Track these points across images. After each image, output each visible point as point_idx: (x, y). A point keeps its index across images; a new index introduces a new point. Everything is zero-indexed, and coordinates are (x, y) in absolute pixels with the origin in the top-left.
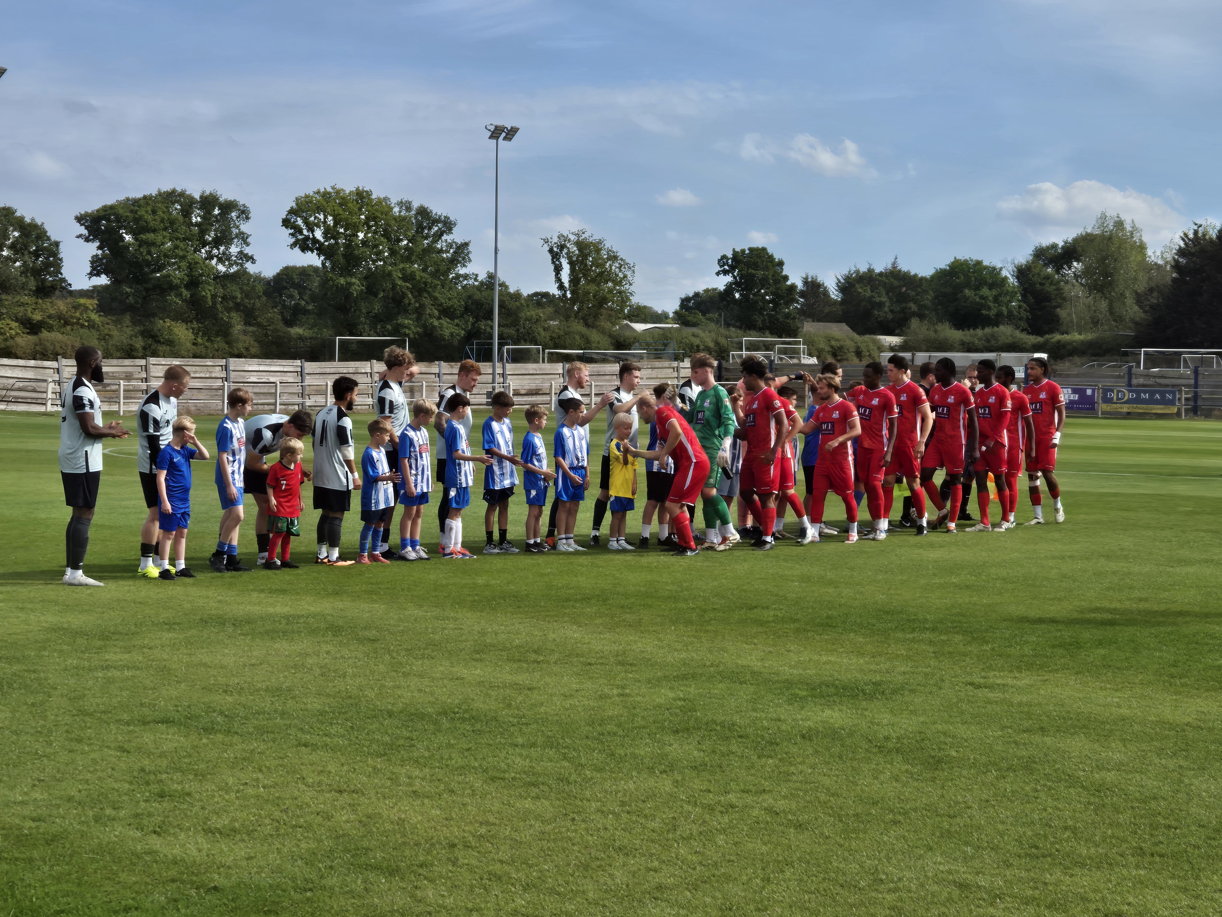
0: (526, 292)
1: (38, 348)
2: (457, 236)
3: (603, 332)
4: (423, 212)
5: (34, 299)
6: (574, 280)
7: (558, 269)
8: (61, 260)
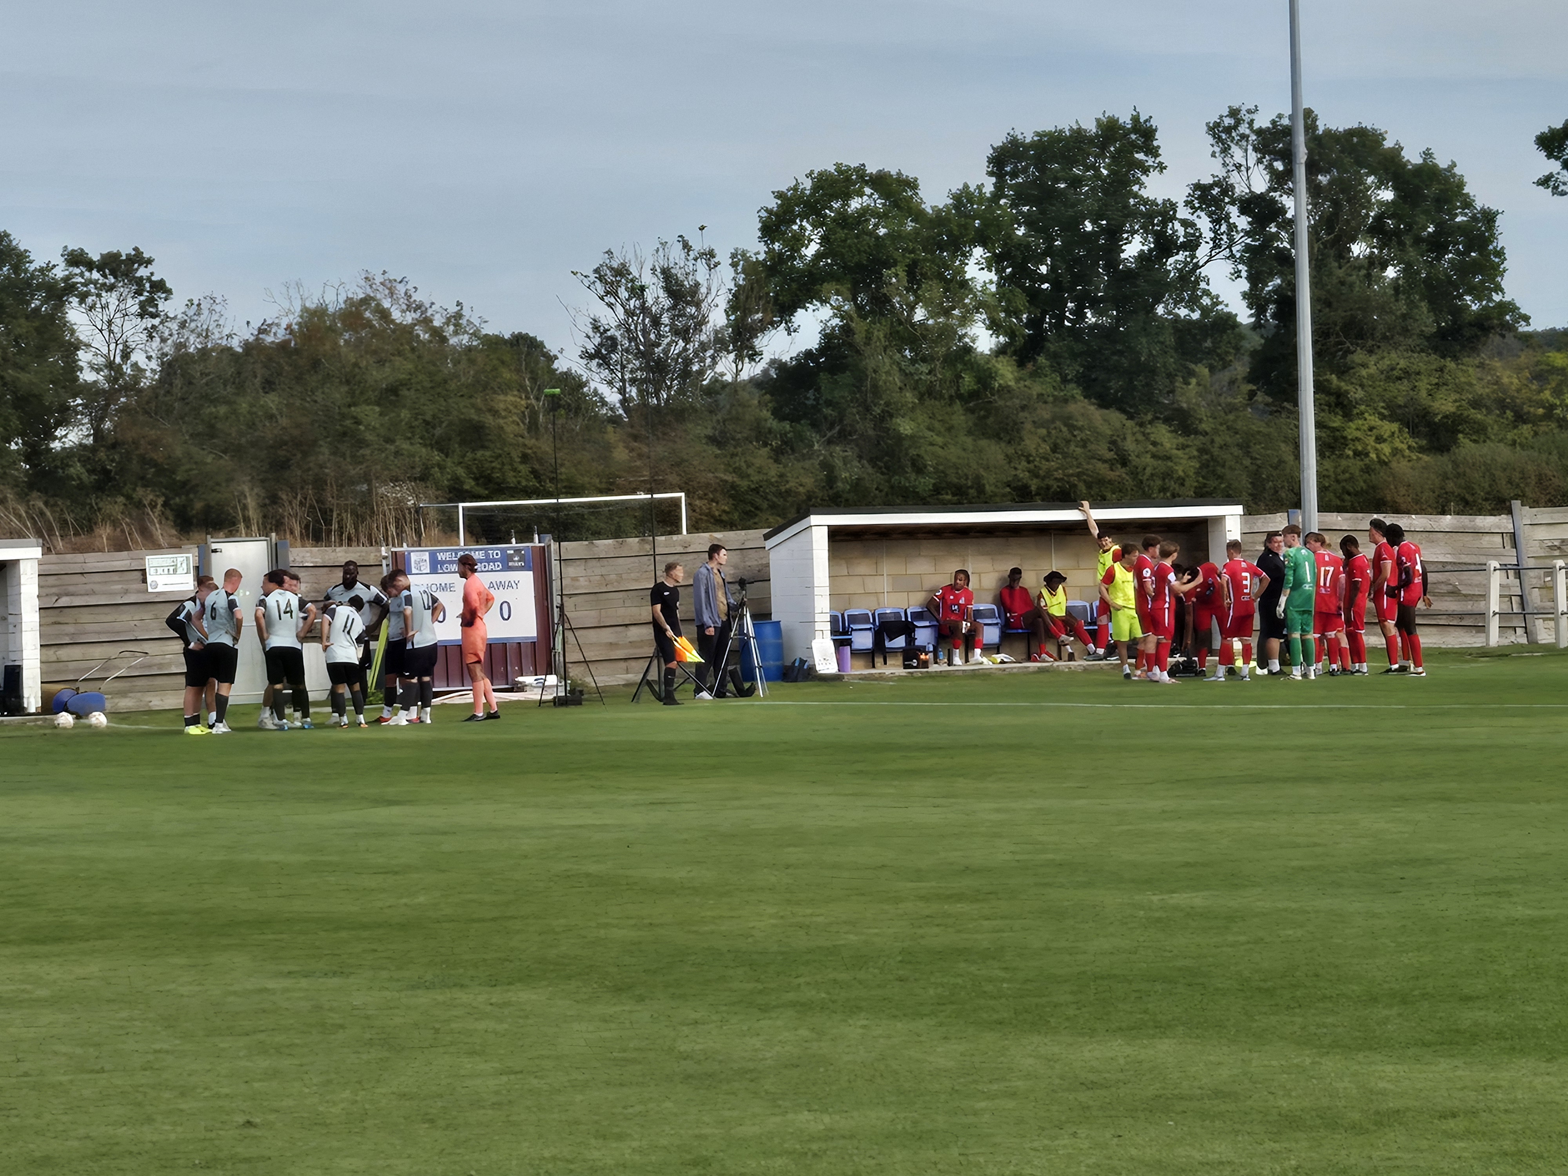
1: (1450, 485)
5: (1435, 360)
8: (1500, 253)
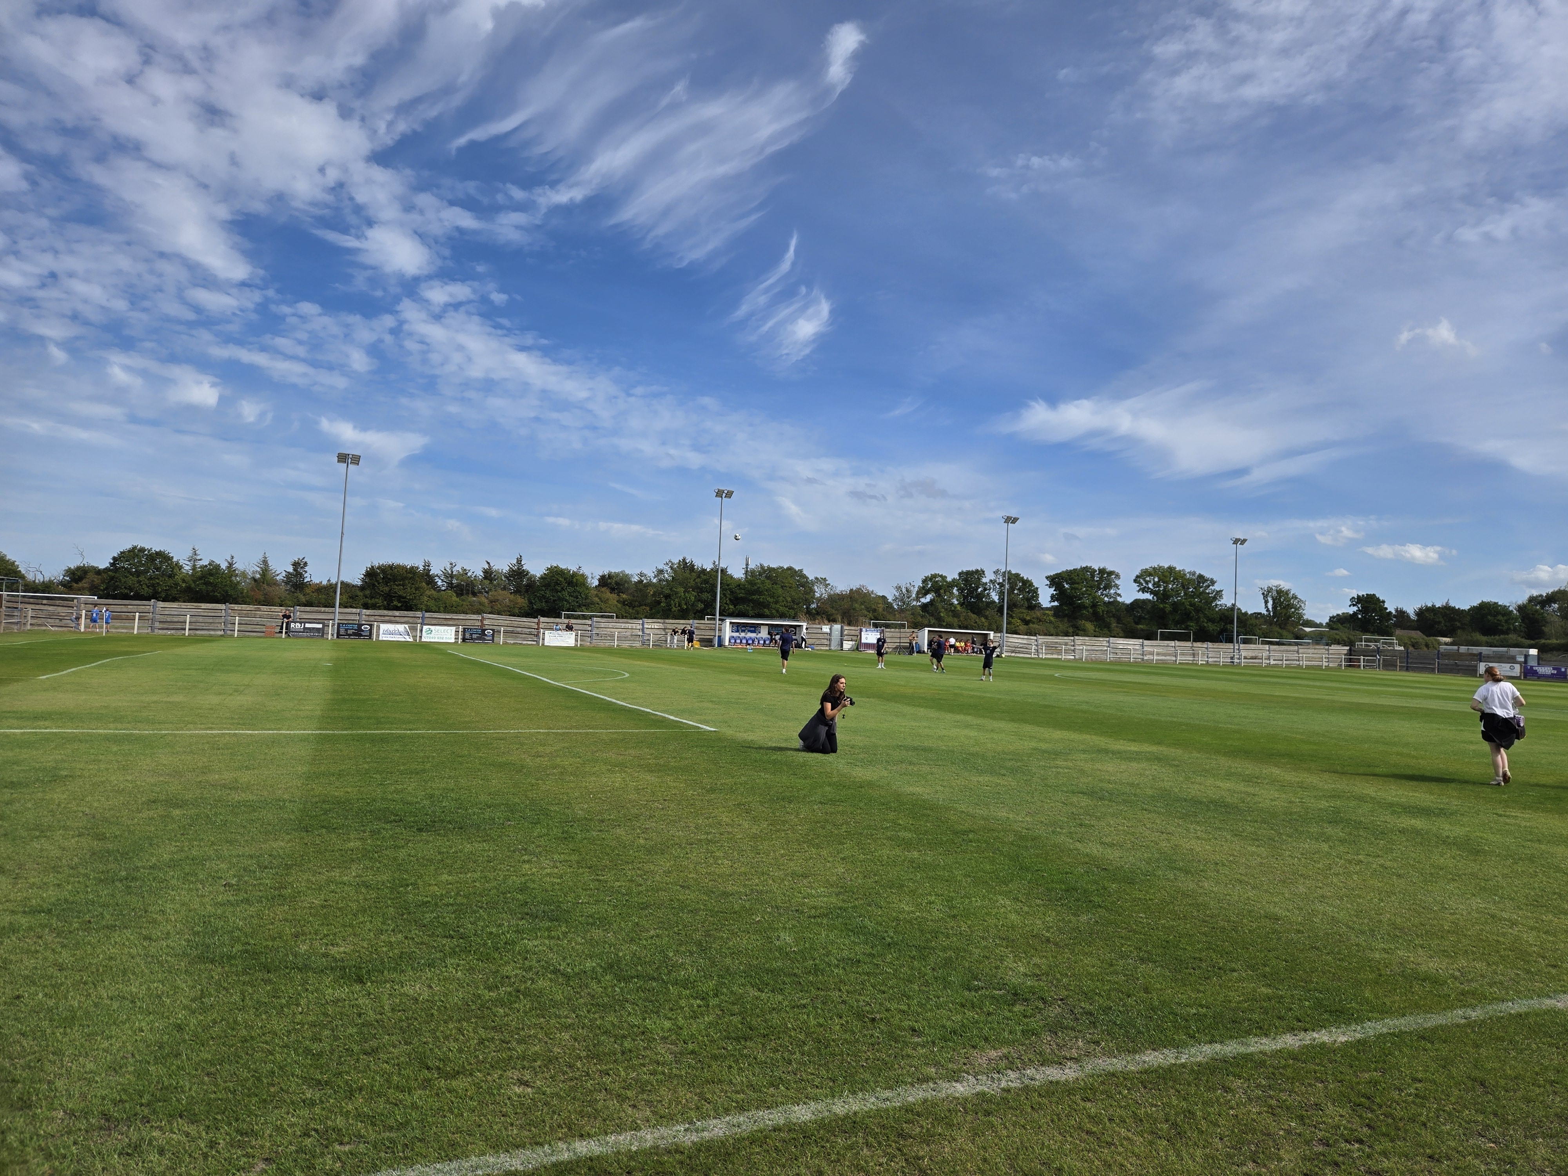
0: (1249, 613)
2: (1217, 587)
3: (1289, 631)
4: (1201, 577)
6: (1274, 607)
7: (1266, 602)
